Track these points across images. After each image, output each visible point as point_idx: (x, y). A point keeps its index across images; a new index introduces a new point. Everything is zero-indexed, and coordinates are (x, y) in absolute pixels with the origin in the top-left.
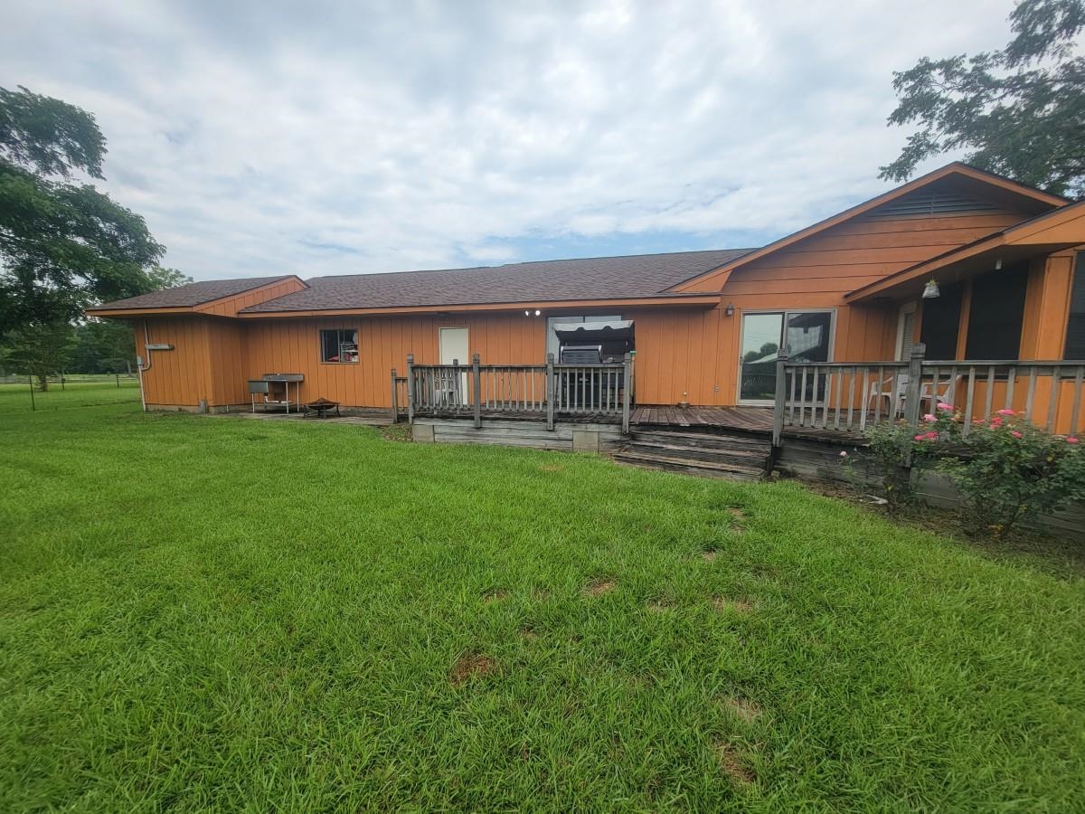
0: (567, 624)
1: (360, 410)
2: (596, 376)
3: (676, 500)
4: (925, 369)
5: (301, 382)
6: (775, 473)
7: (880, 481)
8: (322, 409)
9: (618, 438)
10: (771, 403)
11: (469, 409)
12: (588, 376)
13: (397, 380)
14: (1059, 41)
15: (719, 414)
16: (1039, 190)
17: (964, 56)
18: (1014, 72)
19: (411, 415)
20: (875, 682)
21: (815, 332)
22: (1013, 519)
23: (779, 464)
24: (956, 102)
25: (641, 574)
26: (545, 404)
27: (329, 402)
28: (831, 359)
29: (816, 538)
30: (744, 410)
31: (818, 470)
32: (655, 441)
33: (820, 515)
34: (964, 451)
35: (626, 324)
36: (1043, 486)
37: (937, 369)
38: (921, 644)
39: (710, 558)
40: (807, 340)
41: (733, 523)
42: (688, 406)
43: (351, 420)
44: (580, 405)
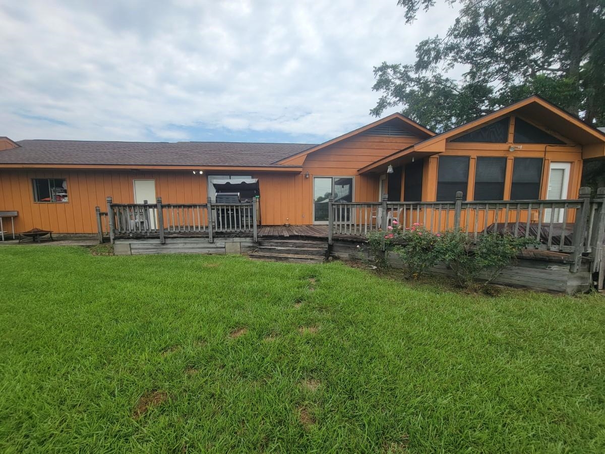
0: (216, 359)
1: (72, 236)
2: (237, 210)
3: (282, 277)
4: (388, 205)
5: (15, 217)
6: (330, 258)
7: (373, 258)
8: (36, 236)
9: (251, 245)
10: (327, 223)
11: (156, 232)
12: (232, 210)
13: (101, 214)
14: (433, 65)
15: (304, 229)
16: (427, 129)
17: (400, 64)
18: (417, 76)
19: (112, 238)
20: (370, 355)
21: (347, 187)
22: (421, 270)
23: (332, 253)
24: (397, 84)
25: (262, 321)
26: (207, 227)
27: (43, 231)
28: (353, 201)
29: (347, 289)
30: (316, 227)
31: (349, 255)
32: (271, 246)
33: (349, 277)
34: (403, 242)
35: (254, 181)
36: (430, 255)
37: (392, 206)
38: (388, 333)
39: (298, 307)
40: (343, 191)
41: (310, 286)
42: (290, 225)
43: (63, 243)
44: (228, 227)
